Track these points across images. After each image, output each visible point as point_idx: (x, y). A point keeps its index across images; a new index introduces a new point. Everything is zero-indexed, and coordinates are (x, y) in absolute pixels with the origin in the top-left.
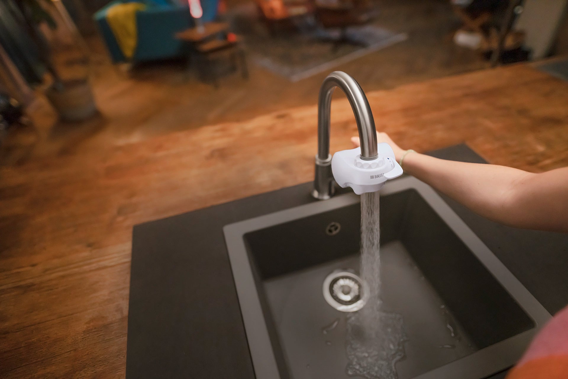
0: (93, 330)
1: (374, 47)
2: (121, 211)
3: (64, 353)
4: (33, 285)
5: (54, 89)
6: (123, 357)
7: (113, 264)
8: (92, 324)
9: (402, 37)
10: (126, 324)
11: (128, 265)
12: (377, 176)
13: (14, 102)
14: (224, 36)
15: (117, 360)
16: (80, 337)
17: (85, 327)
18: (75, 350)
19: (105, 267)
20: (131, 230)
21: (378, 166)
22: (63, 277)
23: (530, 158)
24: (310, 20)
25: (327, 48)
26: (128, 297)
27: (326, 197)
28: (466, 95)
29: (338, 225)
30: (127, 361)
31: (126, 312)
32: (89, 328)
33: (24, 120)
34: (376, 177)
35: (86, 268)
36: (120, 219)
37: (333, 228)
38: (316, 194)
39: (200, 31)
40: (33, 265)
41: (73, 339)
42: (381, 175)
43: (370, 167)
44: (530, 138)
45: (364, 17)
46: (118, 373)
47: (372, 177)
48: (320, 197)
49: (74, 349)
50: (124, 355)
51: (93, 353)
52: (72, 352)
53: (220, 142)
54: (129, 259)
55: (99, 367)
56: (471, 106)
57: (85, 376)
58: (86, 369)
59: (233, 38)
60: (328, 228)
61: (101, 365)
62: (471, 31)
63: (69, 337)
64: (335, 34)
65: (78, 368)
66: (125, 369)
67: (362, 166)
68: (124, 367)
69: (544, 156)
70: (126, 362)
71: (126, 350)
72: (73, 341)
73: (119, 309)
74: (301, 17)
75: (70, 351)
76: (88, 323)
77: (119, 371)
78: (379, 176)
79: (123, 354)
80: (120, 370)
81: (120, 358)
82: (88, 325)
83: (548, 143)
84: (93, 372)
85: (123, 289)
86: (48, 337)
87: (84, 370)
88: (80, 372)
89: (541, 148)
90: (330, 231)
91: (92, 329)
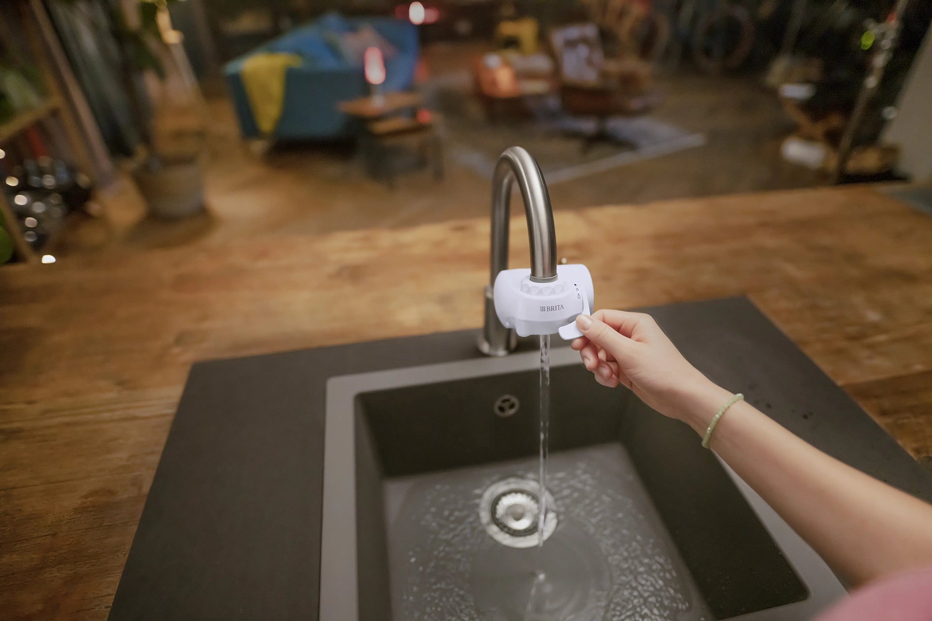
0: (90, 509)
1: (648, 151)
2: (181, 339)
3: (37, 537)
4: (21, 430)
5: (146, 168)
6: (123, 556)
7: (147, 414)
8: (90, 499)
9: (696, 140)
10: (141, 506)
11: (170, 419)
12: (550, 308)
13: (83, 180)
14: (413, 112)
15: (113, 558)
16: (66, 517)
17: (79, 502)
18: (54, 535)
19: (134, 418)
20: (188, 369)
21: (553, 292)
22: (68, 424)
23: (851, 330)
24: (553, 103)
25: (573, 147)
26: (156, 466)
27: (502, 352)
28: (763, 225)
29: (514, 400)
30: (127, 563)
31: (146, 489)
32: (85, 505)
33: (94, 208)
34: (549, 310)
35: (106, 415)
36: (176, 350)
37: (506, 405)
38: (485, 348)
39: (377, 103)
40: (30, 403)
41: (55, 517)
42: (557, 307)
43: (541, 292)
44: (858, 299)
45: (635, 104)
46: (109, 579)
47: (543, 309)
48: (493, 353)
49: (53, 533)
50: (124, 553)
51: (80, 542)
52: (48, 537)
53: (356, 256)
54: (172, 411)
55: (82, 565)
56: (769, 241)
57: (57, 576)
58: (61, 566)
59: (427, 117)
60: (498, 403)
61: (86, 563)
62: (809, 139)
63: (50, 514)
64: (588, 126)
65: (51, 562)
66: (121, 574)
67: (529, 291)
68: (121, 570)
69: (876, 328)
70: (125, 563)
71: (130, 546)
72: (55, 521)
73: (136, 483)
74: (539, 97)
75: (46, 535)
76: (86, 497)
77: (110, 575)
78: (555, 309)
79: (124, 551)
80: (112, 575)
81: (118, 556)
82: (84, 500)
83: (887, 310)
84: (72, 572)
85: (152, 453)
86: (20, 510)
87: (58, 567)
88: (51, 569)
89: (873, 316)
90: (502, 409)
91: (88, 507)
